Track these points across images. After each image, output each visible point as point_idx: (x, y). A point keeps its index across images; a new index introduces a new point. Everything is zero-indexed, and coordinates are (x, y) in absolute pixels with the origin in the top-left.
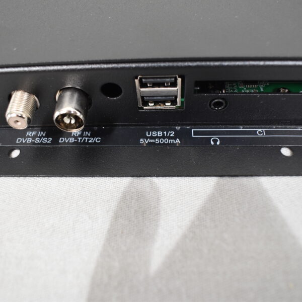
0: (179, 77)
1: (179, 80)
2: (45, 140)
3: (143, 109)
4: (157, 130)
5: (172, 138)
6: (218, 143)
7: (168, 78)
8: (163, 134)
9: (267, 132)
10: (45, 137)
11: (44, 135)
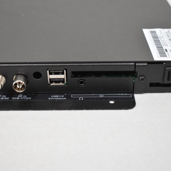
0: (65, 70)
1: (65, 71)
2: (6, 98)
3: (50, 85)
4: (56, 95)
5: (63, 98)
6: (82, 99)
7: (60, 70)
8: (59, 96)
9: (104, 96)
10: (6, 97)
11: (5, 97)
